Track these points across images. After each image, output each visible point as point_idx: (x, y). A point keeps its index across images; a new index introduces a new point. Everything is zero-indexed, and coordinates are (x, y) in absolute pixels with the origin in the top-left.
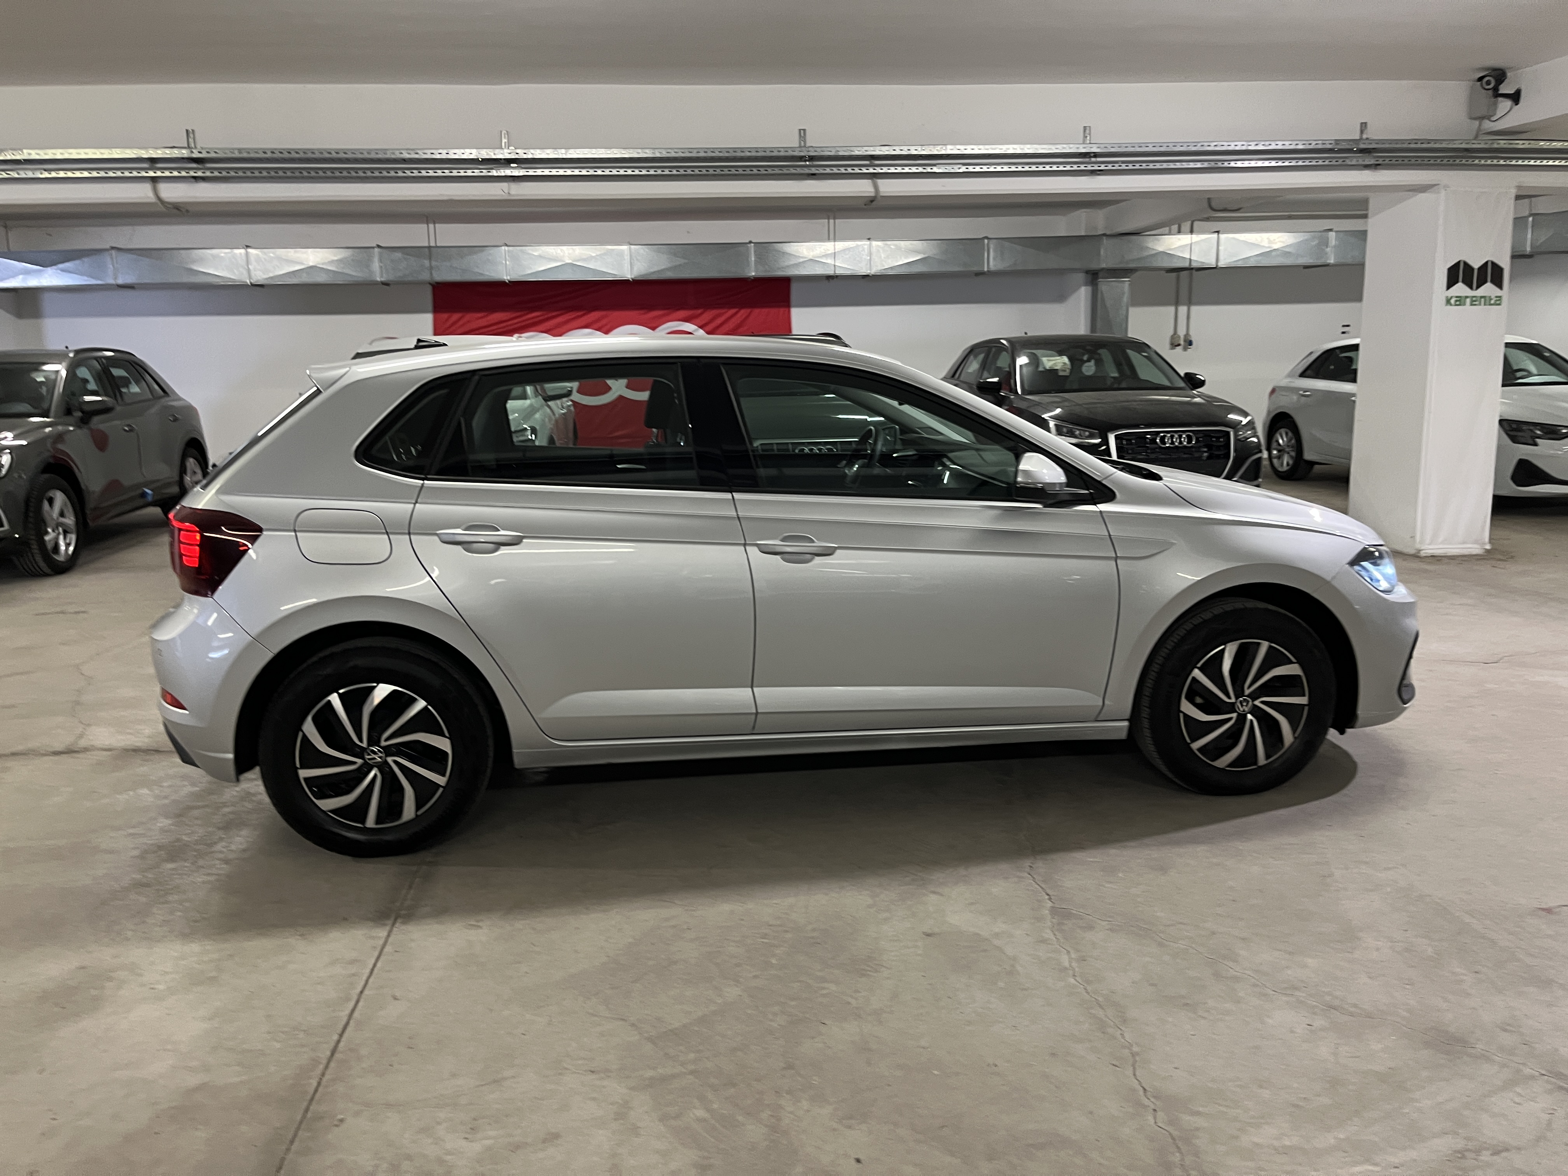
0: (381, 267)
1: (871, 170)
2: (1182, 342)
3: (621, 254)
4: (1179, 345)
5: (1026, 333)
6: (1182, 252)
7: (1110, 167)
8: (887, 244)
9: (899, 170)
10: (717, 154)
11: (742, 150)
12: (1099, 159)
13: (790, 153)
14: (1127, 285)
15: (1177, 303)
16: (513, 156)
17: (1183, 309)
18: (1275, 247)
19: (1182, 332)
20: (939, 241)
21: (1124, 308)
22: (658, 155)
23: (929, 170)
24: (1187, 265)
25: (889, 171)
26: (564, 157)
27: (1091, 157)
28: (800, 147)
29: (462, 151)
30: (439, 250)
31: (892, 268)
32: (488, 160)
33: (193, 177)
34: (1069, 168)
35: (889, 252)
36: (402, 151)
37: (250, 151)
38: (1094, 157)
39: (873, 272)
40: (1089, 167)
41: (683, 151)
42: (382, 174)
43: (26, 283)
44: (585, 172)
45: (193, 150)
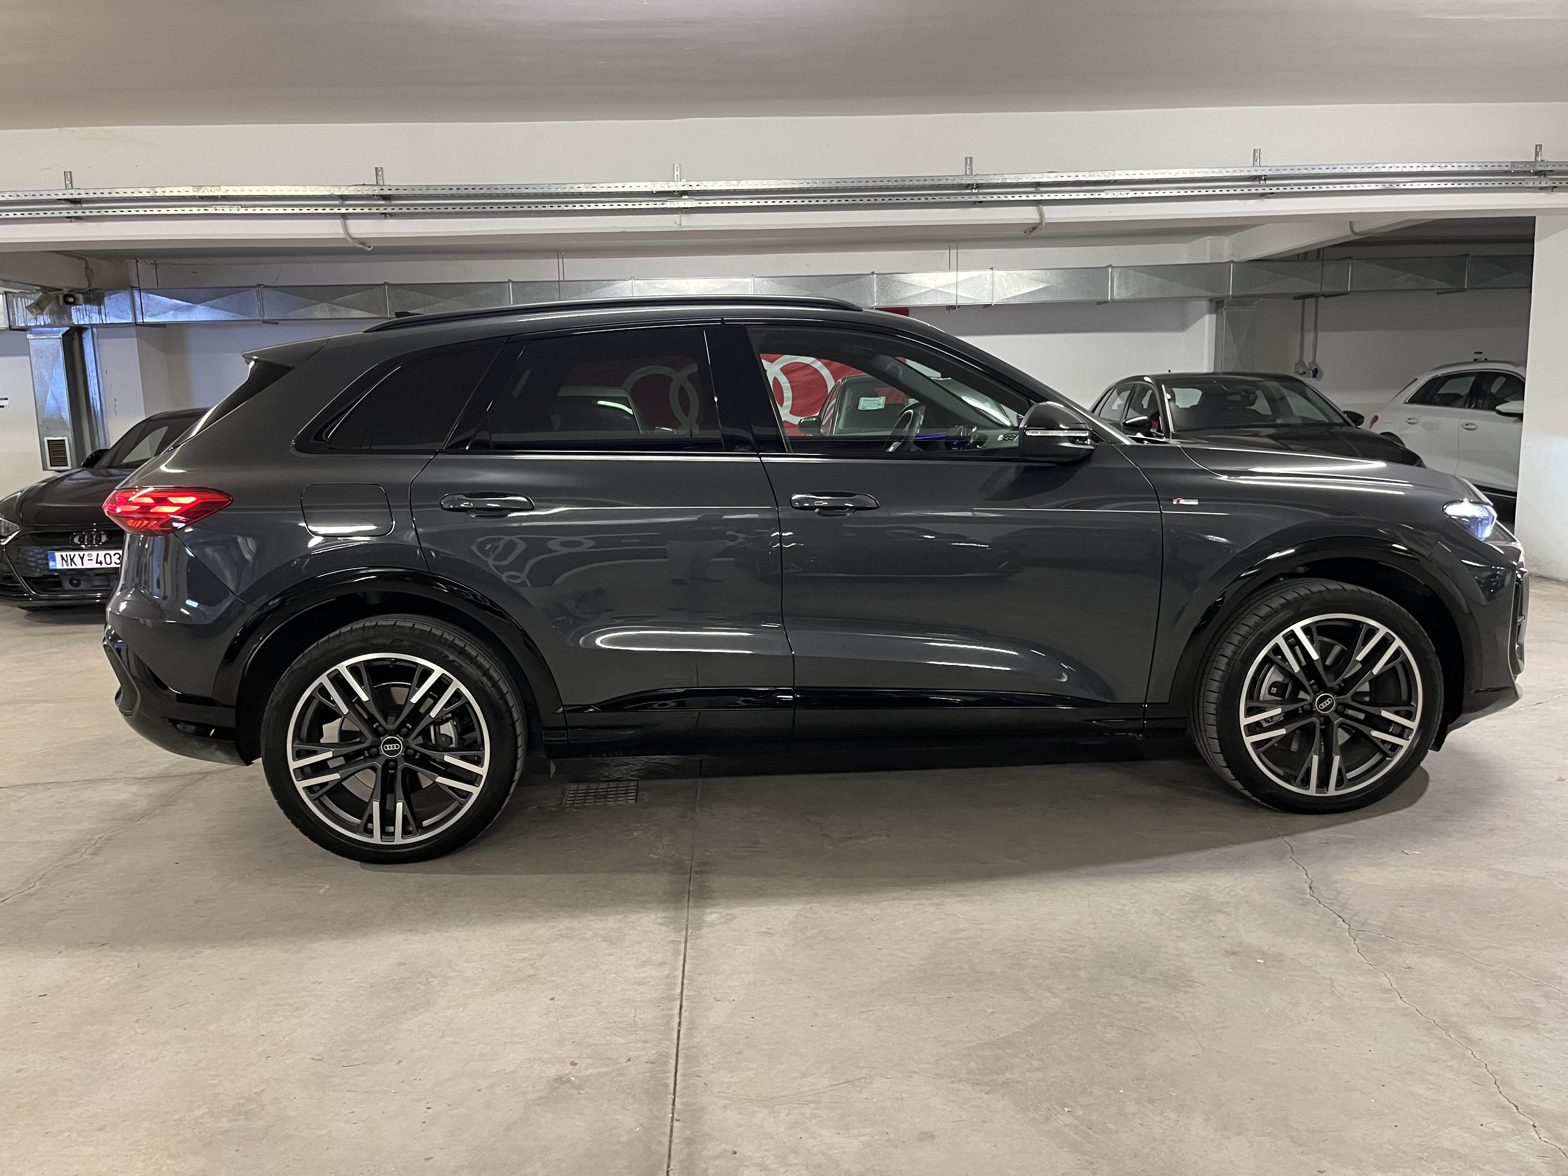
0: (514, 301)
1: (1038, 197)
2: (1307, 370)
4: (1304, 373)
7: (1281, 190)
8: (1009, 274)
9: (1067, 196)
10: (885, 183)
11: (911, 179)
12: (1269, 183)
13: (958, 181)
15: (1303, 330)
16: (686, 188)
17: (1309, 336)
19: (1308, 359)
20: (1062, 271)
22: (826, 185)
23: (1097, 196)
24: (1317, 291)
25: (1057, 198)
26: (736, 188)
27: (1261, 180)
28: (966, 175)
29: (638, 184)
30: (569, 284)
31: (1015, 297)
32: (662, 192)
33: (383, 214)
34: (1239, 191)
35: (1012, 282)
36: (580, 186)
37: (436, 187)
38: (1265, 180)
39: (995, 302)
40: (1260, 191)
41: (852, 180)
42: (560, 208)
43: (176, 319)
44: (755, 203)
45: (383, 188)
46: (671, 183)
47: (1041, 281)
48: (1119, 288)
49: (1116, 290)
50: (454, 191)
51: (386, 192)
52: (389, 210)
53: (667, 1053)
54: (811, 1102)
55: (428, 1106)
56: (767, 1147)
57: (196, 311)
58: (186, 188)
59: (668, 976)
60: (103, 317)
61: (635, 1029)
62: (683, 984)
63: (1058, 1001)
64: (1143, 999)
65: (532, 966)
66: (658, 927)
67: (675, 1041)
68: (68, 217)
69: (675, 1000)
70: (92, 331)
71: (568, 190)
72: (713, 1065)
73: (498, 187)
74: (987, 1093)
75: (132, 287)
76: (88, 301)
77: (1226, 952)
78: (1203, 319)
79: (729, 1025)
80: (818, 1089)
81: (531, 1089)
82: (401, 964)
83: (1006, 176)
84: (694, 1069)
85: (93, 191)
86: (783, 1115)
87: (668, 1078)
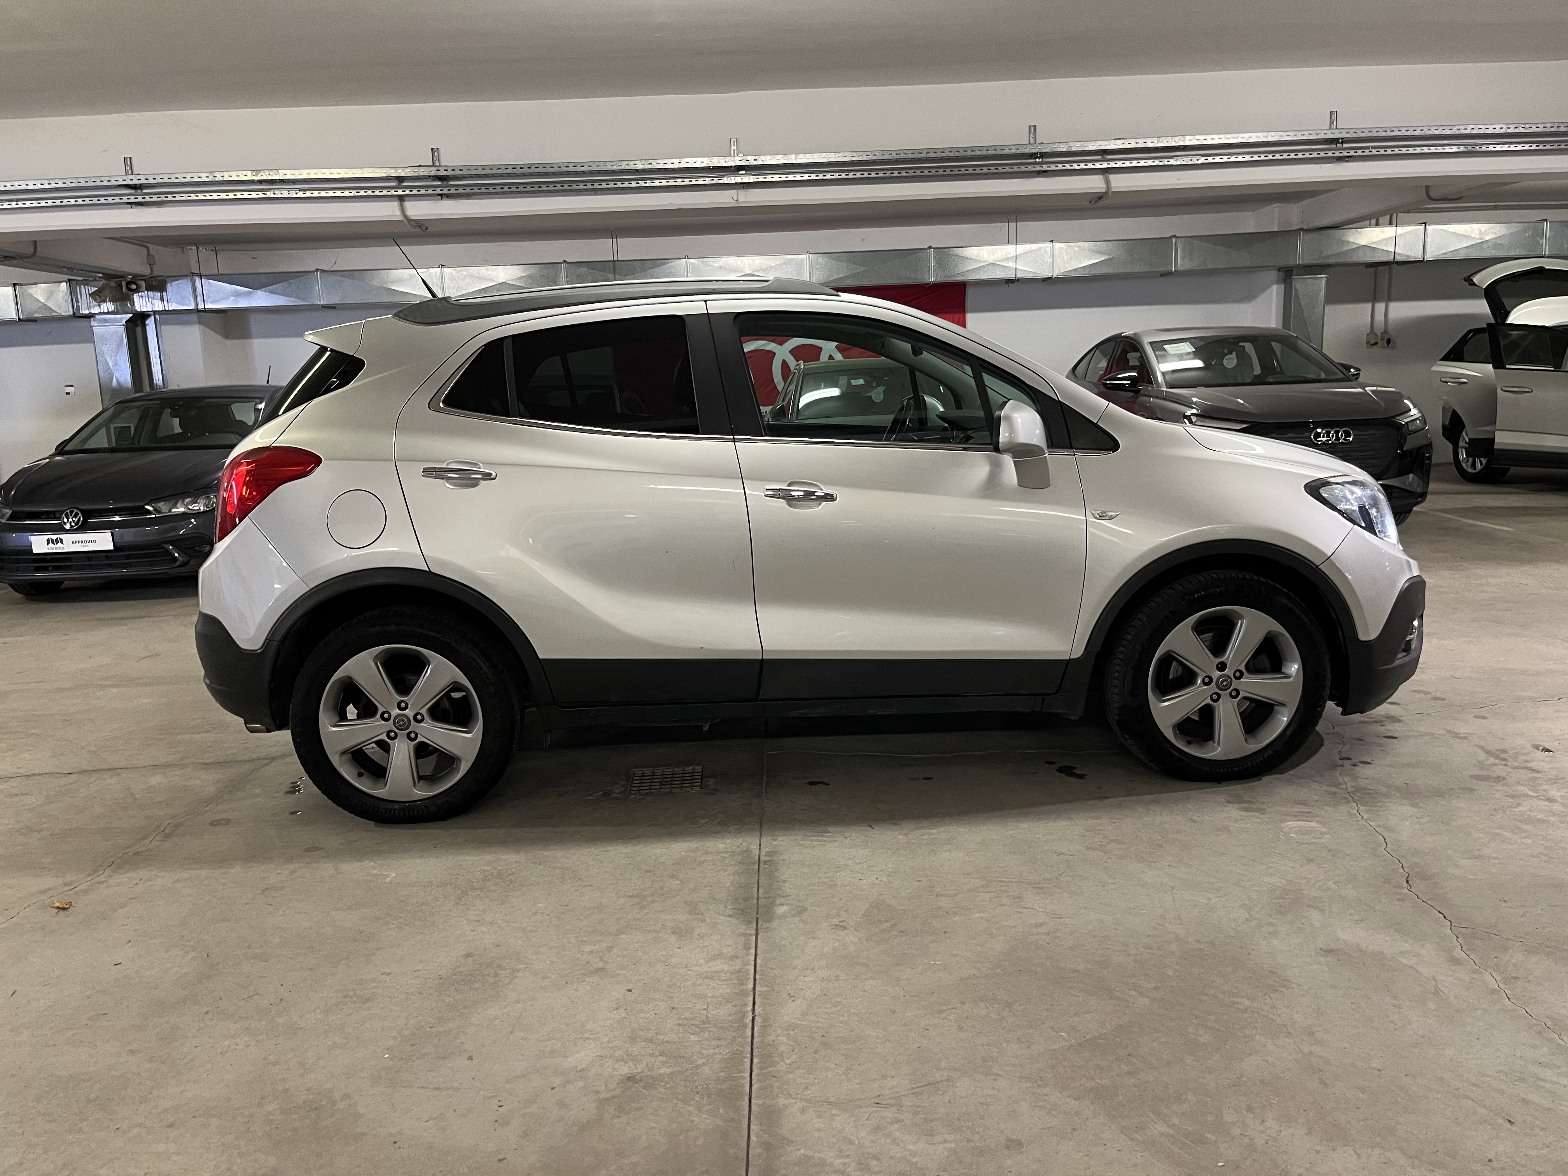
0: (568, 282)
1: (1105, 165)
2: (1378, 341)
3: (802, 263)
4: (1376, 343)
6: (1386, 245)
7: (1356, 154)
8: (1070, 246)
9: (1135, 164)
10: (947, 154)
11: (973, 149)
12: (1348, 145)
13: (1020, 151)
14: (1322, 282)
15: (1374, 300)
16: (743, 163)
17: (1380, 307)
18: (1485, 238)
19: (1379, 330)
20: (1125, 242)
21: (1320, 307)
22: (886, 157)
23: (1167, 163)
24: (1390, 259)
25: (1124, 166)
26: (793, 162)
27: (1338, 143)
28: (1031, 143)
29: (695, 160)
30: (623, 263)
31: (1075, 270)
32: (719, 168)
33: (439, 195)
34: (1315, 155)
35: (1072, 254)
36: (636, 162)
37: (492, 167)
38: (1342, 143)
39: (1055, 275)
40: (1337, 154)
41: (912, 152)
42: (616, 186)
43: (237, 304)
44: (813, 177)
45: (440, 168)
46: (728, 159)
47: (1101, 253)
48: (1183, 259)
49: (1180, 261)
50: (510, 171)
51: (443, 173)
52: (445, 191)
53: (742, 1051)
54: (892, 1106)
55: (500, 1104)
56: (848, 1153)
57: (256, 297)
58: (245, 173)
59: (740, 971)
60: (166, 303)
61: (707, 1026)
62: (755, 980)
63: (1146, 1001)
64: (1236, 1000)
65: (602, 959)
66: (728, 919)
67: (749, 1039)
68: (128, 203)
69: (747, 995)
70: (155, 318)
71: (624, 166)
72: (789, 1064)
73: (554, 165)
74: (1075, 1099)
75: (193, 274)
76: (150, 288)
77: (1321, 949)
78: (1270, 290)
79: (804, 1023)
80: (899, 1092)
81: (603, 1087)
82: (468, 955)
83: (1071, 144)
84: (770, 1069)
85: (153, 177)
86: (864, 1118)
87: (743, 1078)
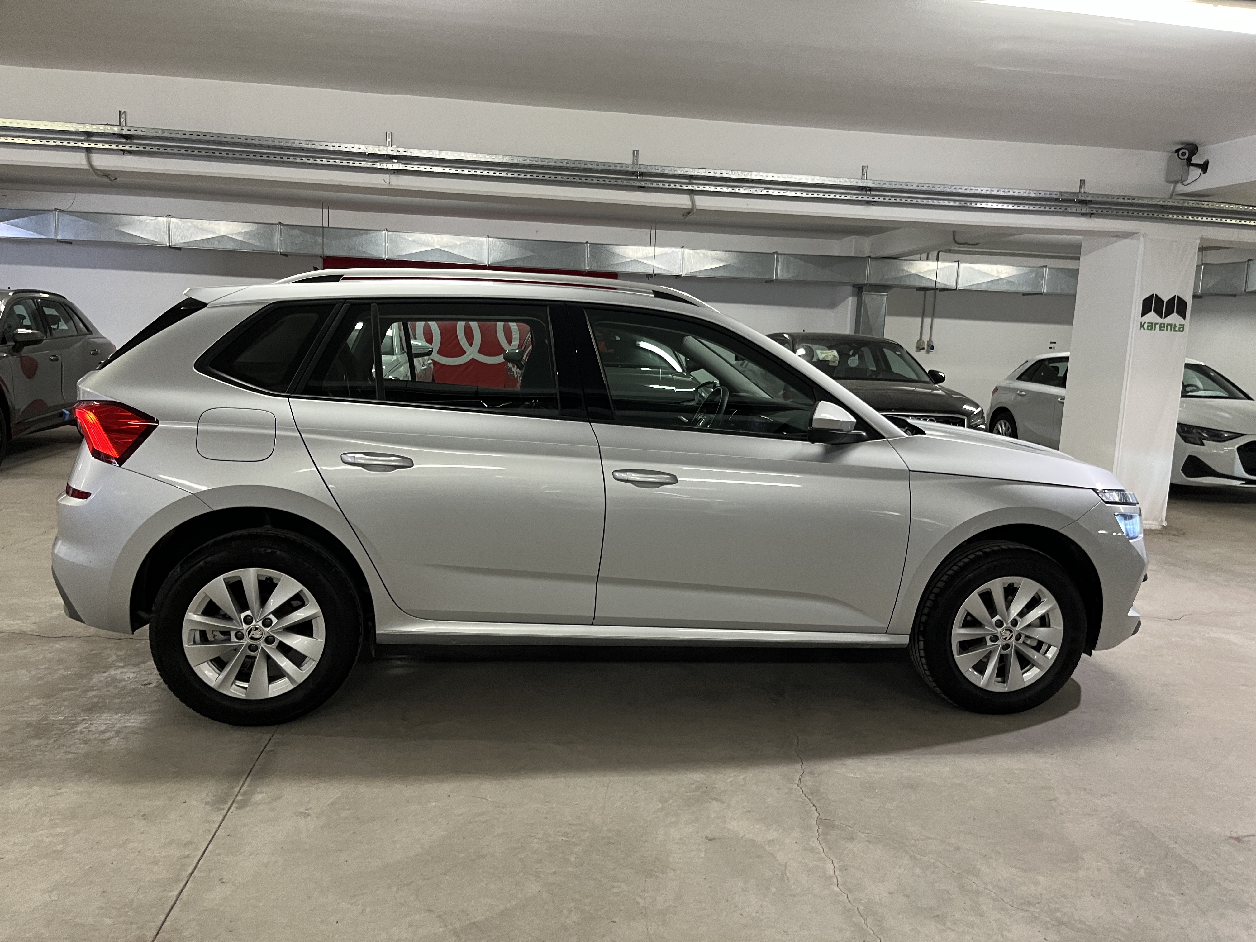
0: (282, 240)
1: (690, 187)
2: (926, 347)
3: (481, 245)
4: (924, 348)
5: (804, 331)
6: (929, 275)
7: (882, 199)
8: (696, 252)
9: (713, 189)
10: (564, 164)
11: (586, 163)
12: (872, 193)
13: (624, 168)
14: (885, 298)
15: (923, 316)
16: (395, 153)
17: (928, 321)
18: (1002, 276)
19: (926, 338)
20: (739, 253)
21: (883, 316)
22: (516, 161)
23: (737, 191)
24: (933, 285)
25: (705, 189)
26: (438, 157)
27: (866, 190)
28: (633, 164)
29: (352, 146)
30: (330, 229)
31: (700, 272)
32: (373, 154)
33: (122, 150)
34: (849, 197)
35: (698, 259)
36: (301, 142)
37: (171, 132)
38: (870, 190)
39: (684, 274)
40: (865, 199)
41: (536, 159)
44: (454, 171)
45: (124, 128)
46: (381, 148)
47: (723, 260)
48: (782, 270)
49: (780, 272)
50: (187, 136)
51: (129, 132)
52: (128, 148)
59: (187, 855)
61: (128, 910)
62: (197, 864)
65: (64, 841)
66: (203, 805)
69: (181, 881)
71: (290, 144)
73: (227, 136)
78: (846, 302)
79: (220, 908)
83: (664, 168)
